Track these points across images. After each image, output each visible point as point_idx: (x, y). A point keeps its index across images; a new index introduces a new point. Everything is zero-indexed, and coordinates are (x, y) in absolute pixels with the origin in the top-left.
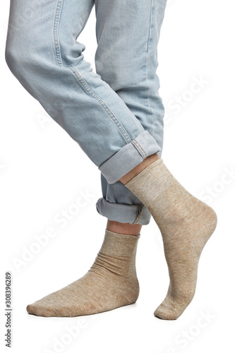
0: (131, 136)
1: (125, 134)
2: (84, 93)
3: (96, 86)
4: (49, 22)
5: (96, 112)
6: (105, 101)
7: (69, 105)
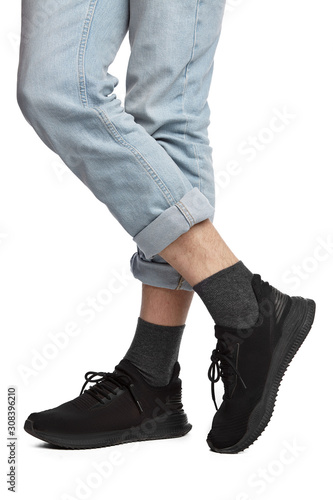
0: (174, 195)
1: (166, 192)
2: (112, 141)
3: (127, 132)
4: (73, 49)
5: (129, 165)
6: (139, 151)
7: (93, 156)
